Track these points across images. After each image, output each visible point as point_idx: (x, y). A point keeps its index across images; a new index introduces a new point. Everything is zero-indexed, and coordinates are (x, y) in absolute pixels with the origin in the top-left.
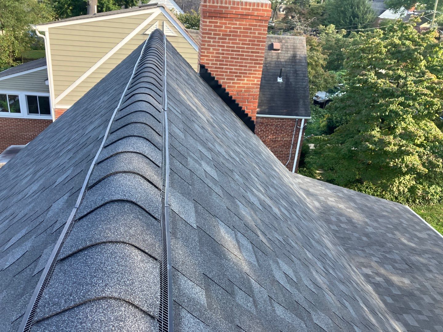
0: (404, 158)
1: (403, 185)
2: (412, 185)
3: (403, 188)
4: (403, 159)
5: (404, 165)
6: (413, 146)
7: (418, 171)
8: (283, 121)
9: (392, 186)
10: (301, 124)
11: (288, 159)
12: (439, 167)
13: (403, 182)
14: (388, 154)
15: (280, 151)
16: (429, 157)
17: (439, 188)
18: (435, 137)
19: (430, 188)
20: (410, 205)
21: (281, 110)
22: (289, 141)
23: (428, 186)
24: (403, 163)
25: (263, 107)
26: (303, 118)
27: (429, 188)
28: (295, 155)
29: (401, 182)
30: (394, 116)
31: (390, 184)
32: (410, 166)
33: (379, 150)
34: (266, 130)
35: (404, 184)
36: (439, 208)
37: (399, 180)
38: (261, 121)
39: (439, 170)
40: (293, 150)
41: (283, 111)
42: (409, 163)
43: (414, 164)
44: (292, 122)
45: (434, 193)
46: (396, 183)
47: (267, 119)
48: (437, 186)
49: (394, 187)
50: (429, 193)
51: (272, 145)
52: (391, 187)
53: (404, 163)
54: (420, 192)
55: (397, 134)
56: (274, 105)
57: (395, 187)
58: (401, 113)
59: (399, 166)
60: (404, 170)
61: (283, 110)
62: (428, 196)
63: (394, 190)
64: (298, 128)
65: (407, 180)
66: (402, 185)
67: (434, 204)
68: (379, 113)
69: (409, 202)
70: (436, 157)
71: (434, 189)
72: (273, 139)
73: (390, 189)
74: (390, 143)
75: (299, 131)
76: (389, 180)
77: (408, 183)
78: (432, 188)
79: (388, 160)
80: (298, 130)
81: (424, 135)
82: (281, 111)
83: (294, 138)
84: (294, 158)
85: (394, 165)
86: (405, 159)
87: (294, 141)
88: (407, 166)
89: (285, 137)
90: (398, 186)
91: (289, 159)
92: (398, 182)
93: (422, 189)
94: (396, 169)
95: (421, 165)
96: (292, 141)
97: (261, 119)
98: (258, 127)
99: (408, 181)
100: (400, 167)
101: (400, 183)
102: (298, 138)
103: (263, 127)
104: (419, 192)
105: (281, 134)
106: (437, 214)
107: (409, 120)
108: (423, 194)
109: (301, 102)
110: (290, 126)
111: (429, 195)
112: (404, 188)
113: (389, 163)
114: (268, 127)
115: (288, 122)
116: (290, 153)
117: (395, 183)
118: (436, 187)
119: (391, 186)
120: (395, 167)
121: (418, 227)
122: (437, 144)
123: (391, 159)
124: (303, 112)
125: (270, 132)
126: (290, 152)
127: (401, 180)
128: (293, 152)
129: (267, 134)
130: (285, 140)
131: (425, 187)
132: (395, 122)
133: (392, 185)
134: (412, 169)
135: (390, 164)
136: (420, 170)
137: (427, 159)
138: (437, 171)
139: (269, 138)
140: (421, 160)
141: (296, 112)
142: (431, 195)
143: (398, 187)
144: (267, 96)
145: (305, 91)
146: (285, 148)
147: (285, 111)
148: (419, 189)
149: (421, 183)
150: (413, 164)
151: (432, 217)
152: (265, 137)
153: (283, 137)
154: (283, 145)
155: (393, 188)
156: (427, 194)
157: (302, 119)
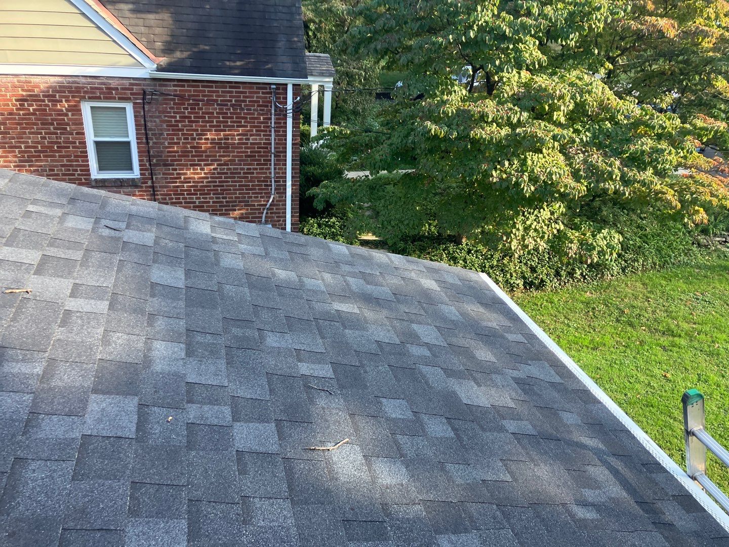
0: (526, 158)
1: (535, 234)
2: (555, 232)
3: (535, 241)
4: (523, 162)
5: (526, 178)
6: (545, 125)
7: (562, 190)
8: (236, 92)
9: (508, 238)
10: (286, 98)
11: (270, 193)
12: (611, 179)
13: (533, 227)
14: (482, 148)
15: (244, 173)
16: (589, 156)
17: (617, 235)
18: (601, 103)
19: (598, 236)
20: (563, 284)
21: (228, 61)
22: (265, 144)
23: (593, 232)
24: (523, 172)
25: (178, 55)
26: (290, 82)
27: (594, 236)
28: (285, 181)
29: (530, 226)
30: (490, 40)
31: (503, 233)
32: (541, 177)
33: (458, 138)
34: (195, 117)
35: (536, 230)
36: (623, 285)
37: (525, 223)
38: (176, 91)
39: (613, 187)
40: (279, 169)
41: (232, 64)
42: (539, 170)
43: (550, 174)
44: (263, 93)
45: (605, 248)
46: (518, 229)
47: (193, 86)
48: (613, 232)
49: (512, 240)
50: (594, 248)
51: (220, 156)
52: (506, 241)
53: (526, 171)
54: (574, 247)
55: (506, 95)
56: (207, 48)
57: (515, 241)
58: (507, 31)
59: (514, 179)
60: (528, 189)
61: (235, 61)
62: (590, 256)
63: (513, 248)
64: (281, 110)
65: (543, 221)
66: (532, 233)
67: (612, 276)
68: (451, 36)
69: (560, 276)
70: (605, 155)
71: (605, 238)
72: (219, 139)
73: (504, 245)
74: (483, 117)
75: (285, 117)
76: (502, 224)
77: (546, 227)
78: (602, 235)
79: (484, 167)
80: (282, 114)
81: (573, 97)
82: (228, 63)
83: (276, 136)
84: (285, 189)
85: (501, 179)
86: (529, 162)
87: (276, 144)
88: (534, 179)
89: (251, 135)
90: (523, 236)
91: (273, 192)
92: (521, 228)
93: (578, 240)
94: (508, 188)
95: (570, 177)
96: (270, 144)
97: (175, 86)
98: (172, 108)
99: (547, 222)
100: (517, 184)
101: (527, 229)
102: (286, 136)
103: (187, 109)
104: (571, 248)
105: (238, 126)
106: (617, 297)
107: (531, 54)
108: (580, 253)
109: (282, 44)
110: (258, 106)
111: (595, 253)
112: (538, 240)
113: (487, 174)
114: (202, 109)
115: (250, 93)
116: (273, 175)
117: (514, 230)
118: (609, 233)
119: (505, 238)
120: (504, 185)
121: (484, 354)
122: (609, 125)
123: (495, 162)
124: (289, 67)
125: (208, 122)
126: (270, 173)
127: (528, 223)
128: (279, 173)
129: (201, 126)
130: (251, 144)
131: (585, 235)
132: (497, 62)
133: (508, 235)
134: (549, 187)
135: (492, 176)
136: (566, 186)
137: (585, 161)
138: (608, 189)
139: (208, 139)
140: (570, 165)
141: (270, 66)
142: (599, 252)
143: (523, 239)
144: (190, 25)
145: (292, 14)
146: (258, 165)
147: (238, 63)
148: (572, 242)
149: (576, 228)
150: (550, 172)
151: (607, 306)
152: (197, 135)
153: (247, 135)
154: (250, 156)
155: (510, 243)
156: (590, 250)
157: (286, 85)
